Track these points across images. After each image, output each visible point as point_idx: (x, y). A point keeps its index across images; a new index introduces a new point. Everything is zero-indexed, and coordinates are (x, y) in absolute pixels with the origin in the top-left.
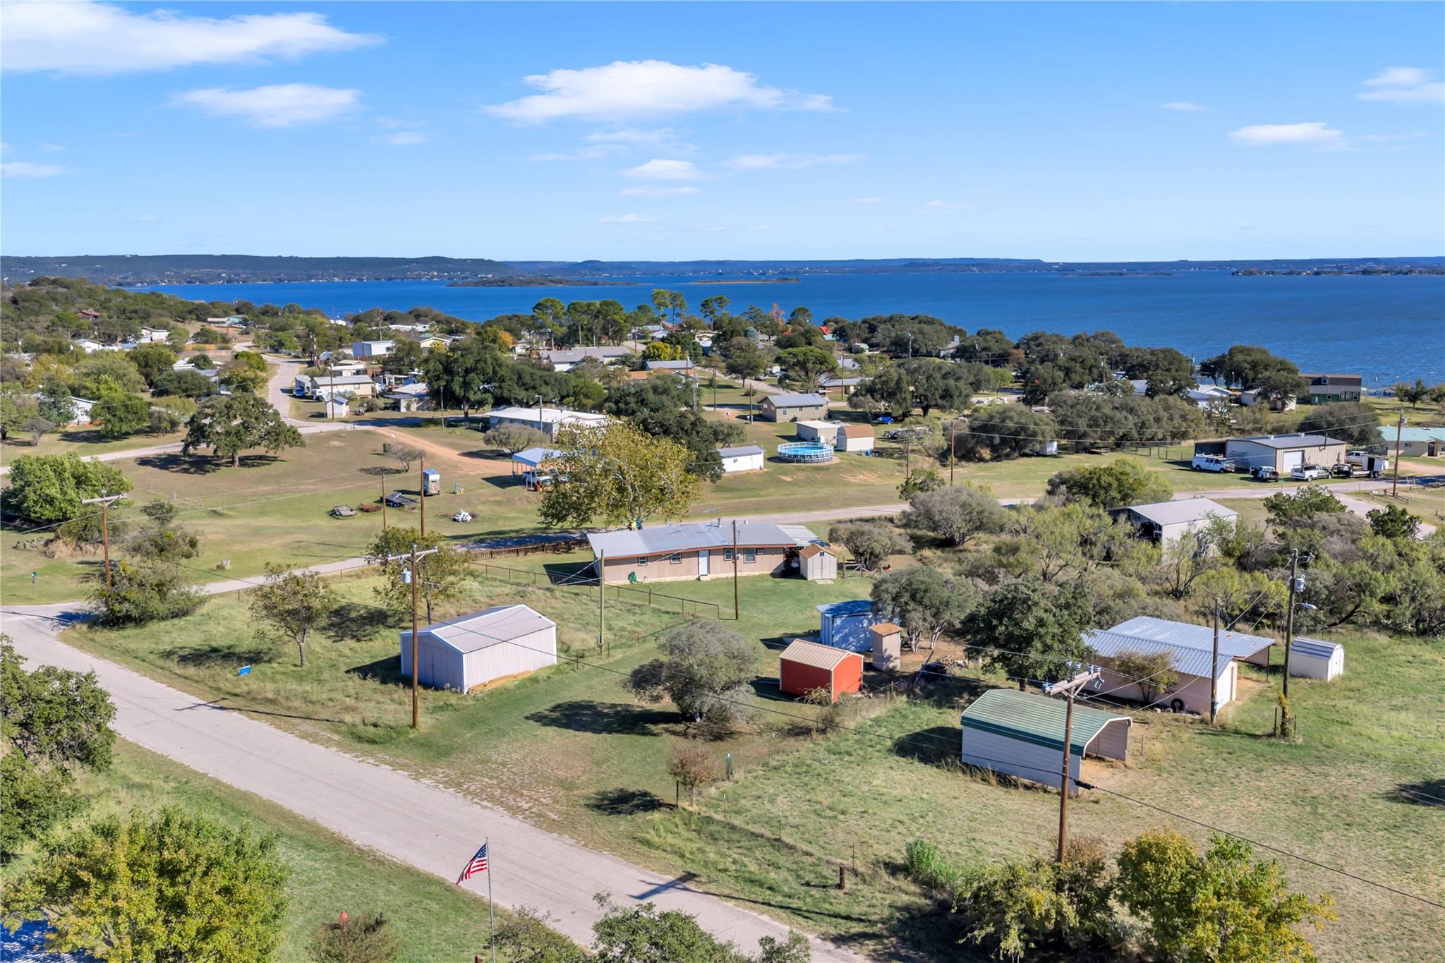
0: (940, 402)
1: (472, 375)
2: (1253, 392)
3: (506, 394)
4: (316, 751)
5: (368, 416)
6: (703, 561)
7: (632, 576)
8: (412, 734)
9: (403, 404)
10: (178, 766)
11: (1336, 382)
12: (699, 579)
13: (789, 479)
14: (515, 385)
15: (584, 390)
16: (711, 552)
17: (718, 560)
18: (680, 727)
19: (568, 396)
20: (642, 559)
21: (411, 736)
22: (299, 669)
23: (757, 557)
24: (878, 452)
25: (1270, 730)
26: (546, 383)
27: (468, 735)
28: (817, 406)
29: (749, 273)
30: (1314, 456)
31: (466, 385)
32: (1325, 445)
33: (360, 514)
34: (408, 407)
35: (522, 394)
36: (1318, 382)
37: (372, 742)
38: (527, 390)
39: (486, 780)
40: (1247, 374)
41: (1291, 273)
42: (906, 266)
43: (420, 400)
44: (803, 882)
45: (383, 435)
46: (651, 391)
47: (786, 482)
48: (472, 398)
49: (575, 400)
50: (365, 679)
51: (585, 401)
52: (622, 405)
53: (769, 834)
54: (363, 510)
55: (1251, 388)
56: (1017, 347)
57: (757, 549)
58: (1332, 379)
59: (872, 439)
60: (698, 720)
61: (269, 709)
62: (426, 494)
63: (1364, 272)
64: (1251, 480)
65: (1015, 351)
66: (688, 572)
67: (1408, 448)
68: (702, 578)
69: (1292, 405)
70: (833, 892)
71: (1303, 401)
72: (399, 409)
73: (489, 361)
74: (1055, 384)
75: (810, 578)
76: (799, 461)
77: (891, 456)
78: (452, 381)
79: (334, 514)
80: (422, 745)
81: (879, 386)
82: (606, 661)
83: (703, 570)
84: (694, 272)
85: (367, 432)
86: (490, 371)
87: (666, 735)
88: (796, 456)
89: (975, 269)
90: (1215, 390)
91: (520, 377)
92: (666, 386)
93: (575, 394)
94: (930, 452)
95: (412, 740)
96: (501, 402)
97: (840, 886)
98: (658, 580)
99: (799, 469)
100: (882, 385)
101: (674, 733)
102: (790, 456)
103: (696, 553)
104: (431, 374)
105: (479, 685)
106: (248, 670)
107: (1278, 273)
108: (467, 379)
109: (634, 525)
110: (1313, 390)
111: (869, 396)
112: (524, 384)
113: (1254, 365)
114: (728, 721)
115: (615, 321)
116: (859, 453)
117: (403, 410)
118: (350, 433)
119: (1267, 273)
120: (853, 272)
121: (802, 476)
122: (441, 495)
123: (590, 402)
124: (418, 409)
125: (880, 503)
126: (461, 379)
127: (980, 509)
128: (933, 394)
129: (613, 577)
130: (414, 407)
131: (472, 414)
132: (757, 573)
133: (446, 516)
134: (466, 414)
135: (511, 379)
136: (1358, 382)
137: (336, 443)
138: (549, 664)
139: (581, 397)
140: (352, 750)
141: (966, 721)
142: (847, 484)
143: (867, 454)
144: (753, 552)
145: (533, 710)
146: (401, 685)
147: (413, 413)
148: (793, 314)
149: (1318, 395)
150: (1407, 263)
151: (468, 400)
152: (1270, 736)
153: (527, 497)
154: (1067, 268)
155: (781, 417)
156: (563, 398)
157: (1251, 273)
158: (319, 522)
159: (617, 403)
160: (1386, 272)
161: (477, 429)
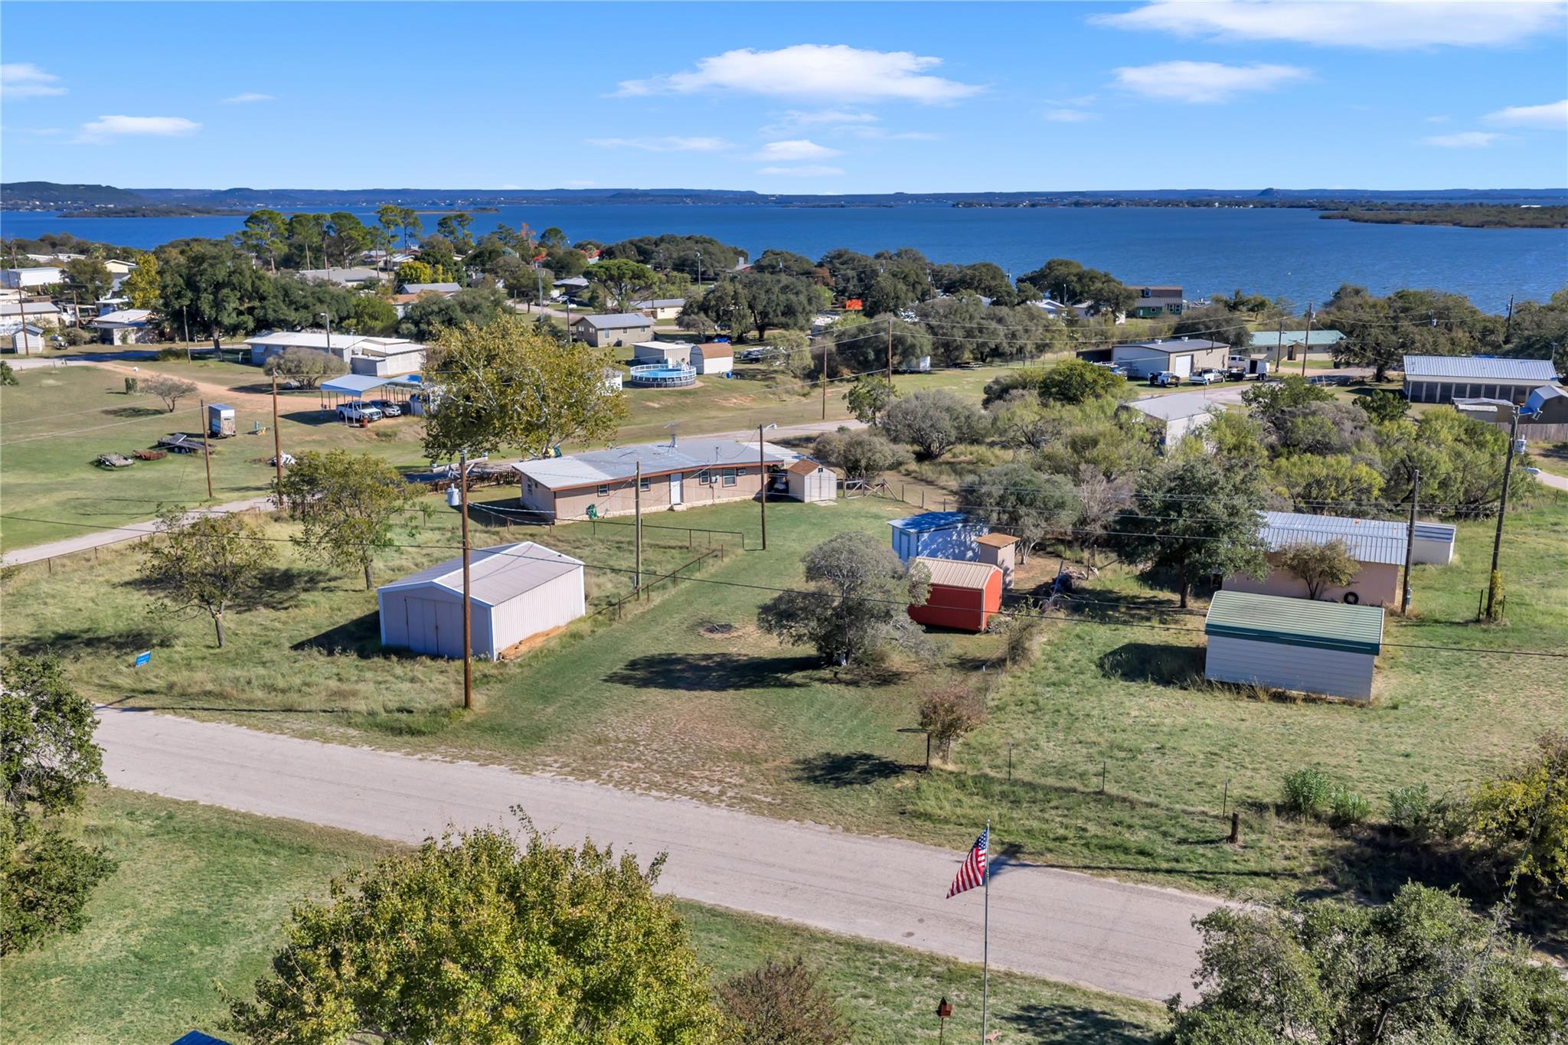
0: (783, 320)
1: (225, 291)
2: (1084, 305)
3: (271, 316)
4: (338, 751)
5: (72, 350)
6: (675, 486)
7: (590, 509)
8: (468, 717)
9: (117, 336)
10: (139, 795)
11: (1160, 294)
12: (671, 509)
13: (656, 405)
14: (281, 304)
15: (369, 310)
16: (685, 474)
17: (692, 483)
18: (826, 673)
19: (348, 317)
20: (602, 488)
21: (467, 719)
22: (218, 650)
23: (738, 479)
24: (737, 374)
25: (1470, 615)
26: (321, 301)
27: (550, 710)
28: (644, 327)
29: (434, 203)
30: (1204, 360)
31: (218, 305)
32: (1212, 348)
33: (139, 463)
34: (124, 339)
35: (292, 316)
36: (1145, 294)
37: (414, 732)
38: (296, 310)
39: (625, 764)
40: (1074, 288)
41: (1008, 205)
42: (613, 196)
43: (140, 330)
44: (1176, 840)
45: (109, 371)
46: (458, 309)
47: (654, 408)
48: (226, 321)
49: (358, 323)
50: (331, 653)
51: (371, 323)
52: (423, 326)
53: (1081, 788)
54: (139, 457)
55: (1080, 302)
56: (820, 265)
57: (738, 469)
58: (1154, 291)
59: (731, 359)
60: (844, 663)
61: (221, 704)
62: (214, 434)
63: (1077, 204)
64: (1150, 386)
65: (818, 269)
66: (658, 501)
67: (1270, 353)
68: (676, 508)
69: (1122, 318)
70: (1227, 847)
71: (1131, 315)
72: (111, 342)
73: (247, 273)
74: (898, 298)
75: (807, 500)
76: (659, 386)
77: (753, 377)
78: (199, 298)
79: (100, 464)
80: (492, 729)
81: (713, 303)
82: (647, 608)
83: (676, 498)
84: (368, 202)
85: (87, 368)
86: (248, 286)
87: (817, 684)
88: (655, 379)
89: (688, 200)
90: (1048, 303)
91: (286, 294)
92: (475, 303)
93: (358, 316)
94: (798, 372)
95: (471, 725)
96: (264, 325)
97: (1232, 839)
98: (622, 513)
99: (663, 394)
100: (716, 300)
101: (824, 681)
102: (648, 379)
103: (667, 477)
104: (169, 291)
105: (510, 648)
106: (148, 658)
107: (996, 205)
108: (220, 296)
109: (552, 452)
110: (1140, 302)
111: (702, 315)
112: (291, 303)
113: (1080, 277)
114: (882, 660)
115: (351, 238)
116: (720, 376)
117: (117, 342)
118: (65, 371)
119: (986, 205)
120: (556, 203)
121: (669, 401)
122: (239, 436)
123: (378, 325)
124: (138, 340)
125: (794, 423)
126: (211, 297)
127: (967, 413)
128: (775, 311)
129: (568, 512)
130: (132, 338)
131: (226, 343)
132: (738, 499)
133: (260, 460)
134: (217, 343)
135: (275, 297)
136: (1178, 294)
137: (51, 382)
138: (578, 616)
139: (366, 318)
140: (398, 748)
141: (1212, 630)
142: (723, 408)
143: (728, 375)
144: (732, 472)
145: (605, 671)
146: (394, 658)
147: (131, 345)
148: (543, 236)
149: (1142, 308)
150: (1111, 196)
151: (218, 323)
152: (1478, 621)
153: (353, 435)
154: (784, 201)
155: (603, 340)
156: (342, 319)
157: (971, 205)
158: (83, 475)
159: (417, 324)
160: (1096, 204)
161: (236, 362)
